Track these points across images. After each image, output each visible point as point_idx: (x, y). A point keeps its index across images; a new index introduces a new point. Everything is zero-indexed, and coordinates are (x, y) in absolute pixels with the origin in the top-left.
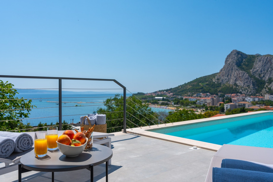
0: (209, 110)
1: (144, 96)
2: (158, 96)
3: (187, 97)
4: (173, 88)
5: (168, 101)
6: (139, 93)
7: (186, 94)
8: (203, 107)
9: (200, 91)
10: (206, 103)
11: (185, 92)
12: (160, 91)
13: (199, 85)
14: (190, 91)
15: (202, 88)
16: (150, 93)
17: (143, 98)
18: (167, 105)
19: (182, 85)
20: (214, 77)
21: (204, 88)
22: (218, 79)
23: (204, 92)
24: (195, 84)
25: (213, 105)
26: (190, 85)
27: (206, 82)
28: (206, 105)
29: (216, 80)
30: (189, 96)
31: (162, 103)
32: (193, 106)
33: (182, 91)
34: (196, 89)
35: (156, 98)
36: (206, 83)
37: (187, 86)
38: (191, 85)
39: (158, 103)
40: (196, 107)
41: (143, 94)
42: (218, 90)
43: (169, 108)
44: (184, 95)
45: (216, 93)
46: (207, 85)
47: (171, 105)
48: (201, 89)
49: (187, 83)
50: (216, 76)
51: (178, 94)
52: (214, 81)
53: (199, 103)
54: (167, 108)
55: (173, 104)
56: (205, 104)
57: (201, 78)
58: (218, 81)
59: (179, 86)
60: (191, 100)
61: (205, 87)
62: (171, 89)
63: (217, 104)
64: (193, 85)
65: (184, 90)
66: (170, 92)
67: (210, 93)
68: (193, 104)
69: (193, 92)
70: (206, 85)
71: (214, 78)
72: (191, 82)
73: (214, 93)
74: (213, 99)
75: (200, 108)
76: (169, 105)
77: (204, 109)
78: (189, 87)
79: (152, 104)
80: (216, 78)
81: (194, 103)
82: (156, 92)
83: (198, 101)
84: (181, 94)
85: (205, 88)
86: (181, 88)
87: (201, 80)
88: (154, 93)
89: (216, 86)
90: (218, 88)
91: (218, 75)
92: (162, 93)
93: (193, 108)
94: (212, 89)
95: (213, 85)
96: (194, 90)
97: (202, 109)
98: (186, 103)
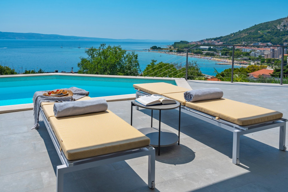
0: (266, 63)
1: (187, 45)
2: (204, 45)
3: (239, 48)
4: (224, 37)
5: (215, 50)
6: (181, 42)
7: (239, 43)
8: (258, 59)
9: (259, 41)
10: (264, 54)
11: (238, 41)
12: (207, 40)
13: (257, 33)
14: (245, 40)
15: (262, 37)
16: (195, 42)
17: (186, 48)
18: (213, 55)
19: (235, 33)
20: (280, 23)
21: (264, 36)
22: (284, 26)
23: (264, 41)
24: (253, 31)
25: (273, 56)
26: (245, 33)
27: (268, 29)
28: (263, 57)
29: (281, 27)
30: (244, 46)
31: (207, 53)
32: (246, 57)
33: (235, 40)
34: (253, 38)
35: (201, 47)
36: (268, 31)
37: (241, 34)
38: (247, 33)
39: (202, 54)
40: (250, 59)
41: (187, 43)
42: (284, 39)
43: (215, 59)
44: (236, 45)
45: (280, 43)
46: (269, 32)
47: (218, 56)
48: (260, 37)
49: (242, 31)
50: (282, 21)
51: (229, 43)
52: (279, 28)
53: (254, 55)
54: (212, 59)
55: (220, 54)
56: (262, 55)
57: (261, 24)
58: (284, 28)
59: (231, 34)
60: (245, 50)
61: (266, 35)
62: (221, 37)
63: (279, 56)
64: (250, 33)
65: (237, 39)
66: (219, 40)
67: (271, 42)
68: (246, 56)
69: (249, 41)
70: (267, 33)
71: (280, 25)
72: (247, 29)
73: (278, 43)
74: (273, 50)
75: (254, 60)
76: (215, 55)
77: (259, 62)
78: (244, 35)
79: (195, 54)
80: (282, 24)
81: (248, 54)
82: (202, 41)
83: (253, 53)
84: (233, 43)
85: (266, 37)
86: (234, 36)
87: (261, 27)
88: (200, 41)
89: (281, 34)
90: (284, 37)
91: (285, 21)
92: (210, 42)
93: (245, 60)
94: (276, 39)
95: (277, 33)
96: (250, 39)
97: (256, 62)
98: (237, 54)
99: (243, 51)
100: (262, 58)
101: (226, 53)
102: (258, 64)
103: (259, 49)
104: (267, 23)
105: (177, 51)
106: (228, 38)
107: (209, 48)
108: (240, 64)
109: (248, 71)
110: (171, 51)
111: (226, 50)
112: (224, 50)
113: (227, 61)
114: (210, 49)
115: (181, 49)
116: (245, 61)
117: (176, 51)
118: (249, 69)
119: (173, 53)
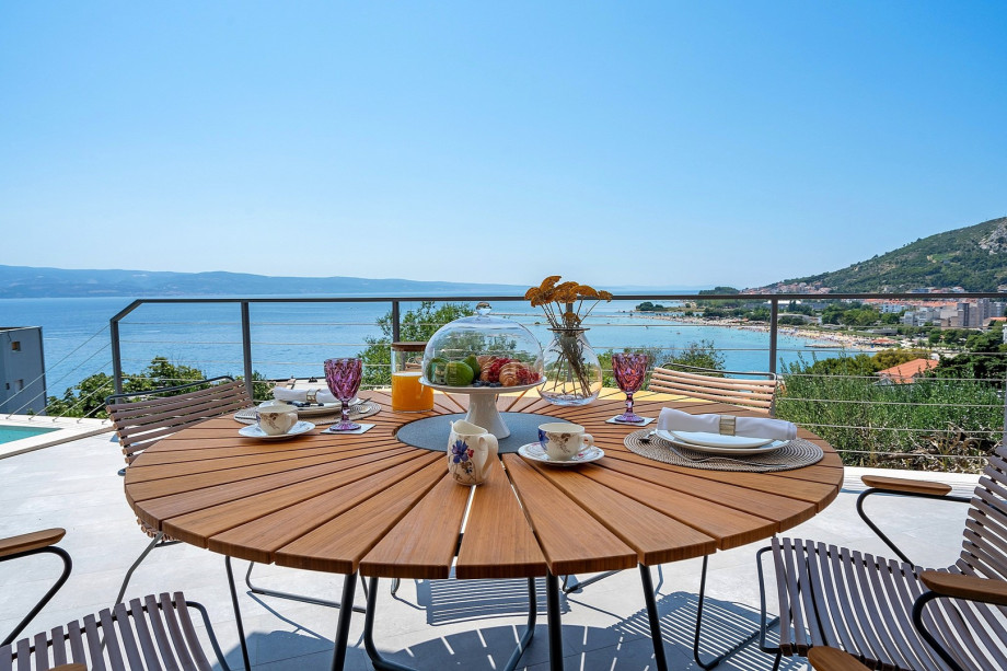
0: (944, 343)
3: (874, 301)
4: (833, 273)
5: (806, 311)
6: (718, 289)
7: (874, 289)
8: (922, 332)
9: (929, 281)
10: (939, 319)
11: (870, 284)
12: (787, 282)
13: (923, 262)
14: (891, 281)
15: (937, 270)
16: (756, 289)
17: (728, 304)
18: (799, 324)
19: (864, 262)
20: (987, 234)
21: (943, 270)
22: (1001, 240)
23: (942, 282)
24: (911, 257)
25: (966, 323)
26: (890, 263)
27: (954, 249)
28: (938, 325)
29: (991, 243)
30: (886, 296)
31: (785, 317)
32: (889, 328)
33: (862, 282)
34: (913, 276)
36: (953, 254)
37: (880, 266)
38: (897, 263)
40: (900, 332)
41: (733, 291)
43: (804, 333)
45: (987, 287)
46: (956, 259)
47: (813, 324)
48: (931, 273)
49: (883, 256)
50: (995, 228)
52: (984, 247)
53: (911, 320)
54: (797, 333)
55: (820, 321)
56: (934, 322)
57: (936, 237)
58: (1000, 246)
59: (852, 265)
60: (890, 309)
61: (948, 266)
62: (826, 275)
63: (981, 323)
64: (904, 263)
65: (869, 279)
66: (820, 283)
67: (963, 286)
68: (890, 323)
69: (902, 283)
70: (952, 261)
71: (987, 238)
72: (897, 252)
73: (982, 287)
74: (966, 305)
75: (910, 334)
76: (806, 324)
77: (926, 340)
78: (888, 268)
80: (994, 235)
81: (895, 319)
82: (773, 286)
83: (908, 314)
85: (949, 272)
86: (859, 271)
87: (935, 244)
88: (767, 286)
89: (990, 264)
90: (999, 269)
91: (1002, 226)
92: (793, 287)
93: (887, 334)
94: (975, 275)
95: (981, 260)
96: (905, 277)
97: (916, 340)
98: (866, 318)
99: (884, 310)
100: (936, 329)
101: (836, 316)
102: (921, 344)
103: (928, 304)
104: (951, 232)
105: (704, 315)
106: (842, 276)
107: (791, 305)
108: (872, 345)
109: (878, 365)
110: (689, 314)
111: (836, 310)
112: (830, 309)
113: (836, 338)
114: (792, 308)
115: (717, 310)
116: (886, 338)
117: (701, 314)
118: (880, 361)
119: (696, 320)
